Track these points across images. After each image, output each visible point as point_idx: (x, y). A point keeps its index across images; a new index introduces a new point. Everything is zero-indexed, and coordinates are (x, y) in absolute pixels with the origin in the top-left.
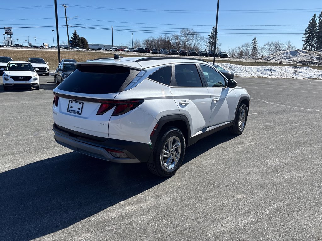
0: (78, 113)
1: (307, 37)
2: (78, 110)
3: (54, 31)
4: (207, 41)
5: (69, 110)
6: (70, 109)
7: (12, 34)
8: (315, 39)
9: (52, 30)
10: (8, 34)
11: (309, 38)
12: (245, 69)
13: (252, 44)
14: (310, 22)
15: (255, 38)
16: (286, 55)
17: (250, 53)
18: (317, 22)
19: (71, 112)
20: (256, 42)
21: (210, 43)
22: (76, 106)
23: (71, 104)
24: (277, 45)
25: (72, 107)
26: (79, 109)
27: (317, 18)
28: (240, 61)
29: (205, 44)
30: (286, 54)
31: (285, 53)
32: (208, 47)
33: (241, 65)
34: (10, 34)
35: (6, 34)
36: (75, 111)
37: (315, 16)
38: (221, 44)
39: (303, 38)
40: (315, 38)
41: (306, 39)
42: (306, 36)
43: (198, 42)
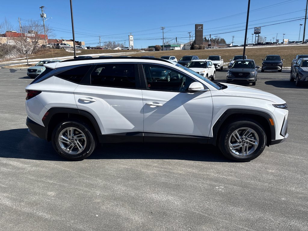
3: (302, 25)
7: (260, 33)
9: (300, 25)
10: (256, 34)
34: (258, 34)
35: (254, 33)
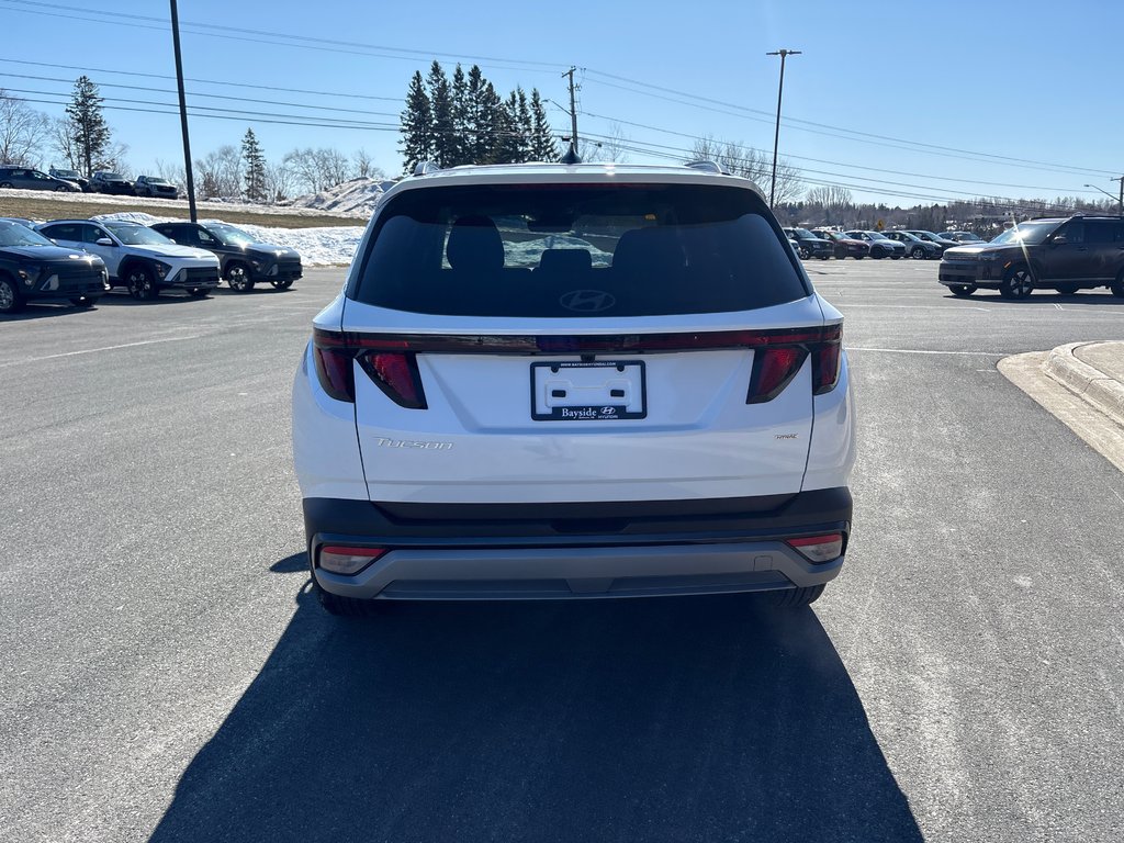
0: (621, 412)
1: (411, 141)
2: (618, 401)
4: (62, 131)
5: (545, 411)
8: (433, 147)
11: (415, 143)
12: (281, 240)
13: (245, 153)
14: (409, 96)
15: (250, 133)
16: (372, 195)
17: (244, 186)
18: (428, 94)
19: (568, 419)
20: (257, 147)
21: (78, 140)
22: (587, 384)
23: (551, 381)
24: (325, 160)
25: (559, 393)
26: (618, 394)
27: (423, 83)
28: (248, 213)
29: (56, 142)
30: (372, 191)
31: (366, 187)
32: (69, 155)
33: (259, 225)
36: (598, 409)
37: (418, 78)
38: (124, 148)
39: (401, 142)
40: (432, 145)
41: (408, 146)
42: (409, 136)
43: (24, 135)
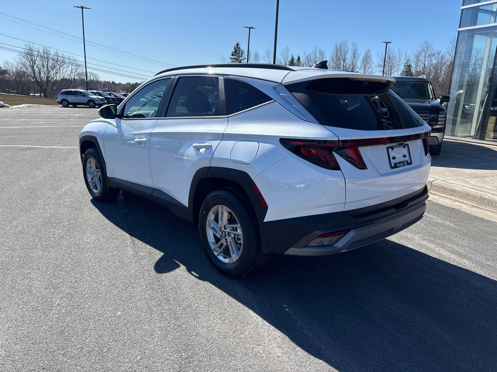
0: (407, 163)
2: (406, 159)
5: (393, 165)
6: (393, 162)
19: (399, 167)
23: (393, 153)
25: (394, 158)
26: (405, 156)
36: (403, 162)
